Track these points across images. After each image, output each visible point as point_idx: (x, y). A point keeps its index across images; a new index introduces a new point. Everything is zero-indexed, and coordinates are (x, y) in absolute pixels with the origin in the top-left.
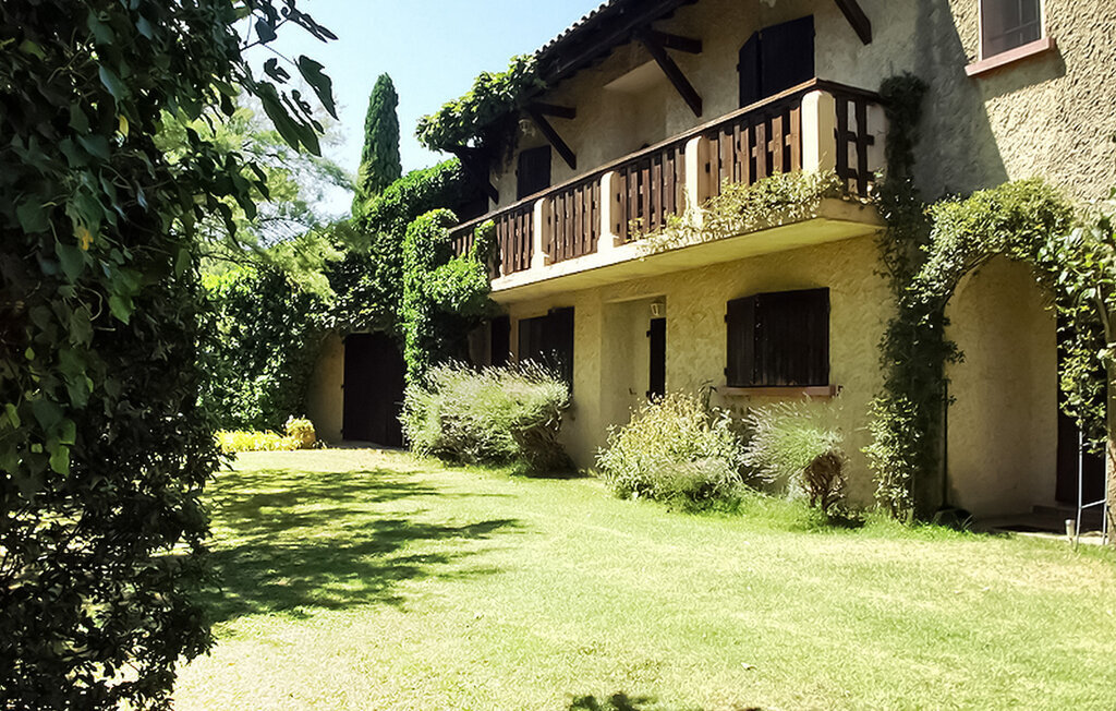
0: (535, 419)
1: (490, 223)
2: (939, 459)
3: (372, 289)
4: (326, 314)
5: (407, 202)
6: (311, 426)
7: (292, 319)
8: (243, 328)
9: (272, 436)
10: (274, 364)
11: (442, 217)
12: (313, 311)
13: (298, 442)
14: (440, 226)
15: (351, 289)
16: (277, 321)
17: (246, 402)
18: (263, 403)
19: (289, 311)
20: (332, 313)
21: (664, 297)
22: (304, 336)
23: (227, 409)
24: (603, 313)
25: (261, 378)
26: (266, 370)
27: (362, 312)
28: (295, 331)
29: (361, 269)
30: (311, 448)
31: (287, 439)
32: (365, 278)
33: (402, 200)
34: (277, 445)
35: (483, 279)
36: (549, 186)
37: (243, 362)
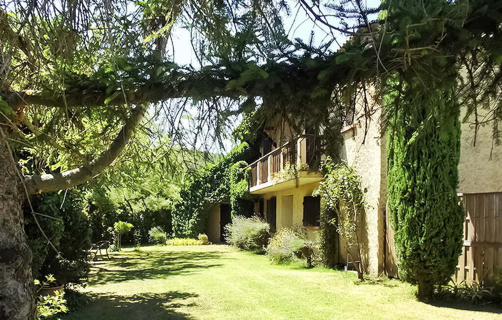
0: (257, 235)
1: (250, 168)
2: (337, 249)
3: (223, 189)
4: (210, 197)
5: (233, 158)
6: (207, 237)
7: (200, 200)
8: (185, 202)
9: (194, 240)
10: (195, 215)
11: (241, 164)
12: (206, 197)
13: (202, 243)
14: (240, 168)
15: (218, 189)
16: (195, 200)
17: (187, 228)
18: (192, 229)
19: (198, 197)
20: (212, 197)
21: (292, 195)
22: (204, 205)
23: (181, 231)
24: (282, 199)
25: (191, 220)
26: (193, 217)
27: (221, 197)
28: (201, 204)
29: (221, 181)
30: (206, 244)
31: (198, 242)
32: (222, 185)
33: (232, 157)
34: (195, 243)
35: (247, 188)
36: (271, 151)
37: (186, 215)
